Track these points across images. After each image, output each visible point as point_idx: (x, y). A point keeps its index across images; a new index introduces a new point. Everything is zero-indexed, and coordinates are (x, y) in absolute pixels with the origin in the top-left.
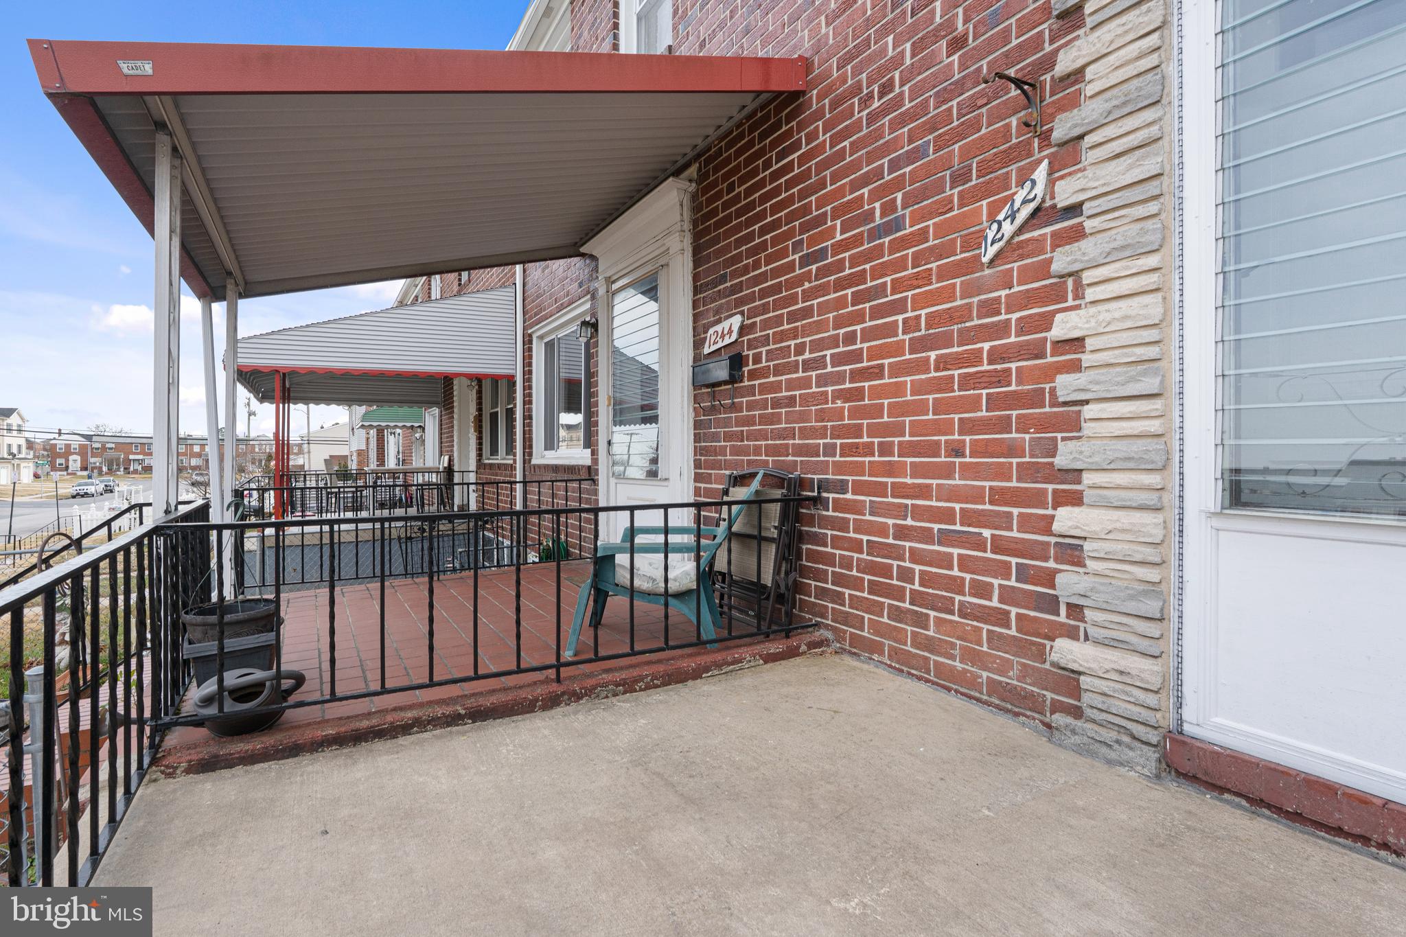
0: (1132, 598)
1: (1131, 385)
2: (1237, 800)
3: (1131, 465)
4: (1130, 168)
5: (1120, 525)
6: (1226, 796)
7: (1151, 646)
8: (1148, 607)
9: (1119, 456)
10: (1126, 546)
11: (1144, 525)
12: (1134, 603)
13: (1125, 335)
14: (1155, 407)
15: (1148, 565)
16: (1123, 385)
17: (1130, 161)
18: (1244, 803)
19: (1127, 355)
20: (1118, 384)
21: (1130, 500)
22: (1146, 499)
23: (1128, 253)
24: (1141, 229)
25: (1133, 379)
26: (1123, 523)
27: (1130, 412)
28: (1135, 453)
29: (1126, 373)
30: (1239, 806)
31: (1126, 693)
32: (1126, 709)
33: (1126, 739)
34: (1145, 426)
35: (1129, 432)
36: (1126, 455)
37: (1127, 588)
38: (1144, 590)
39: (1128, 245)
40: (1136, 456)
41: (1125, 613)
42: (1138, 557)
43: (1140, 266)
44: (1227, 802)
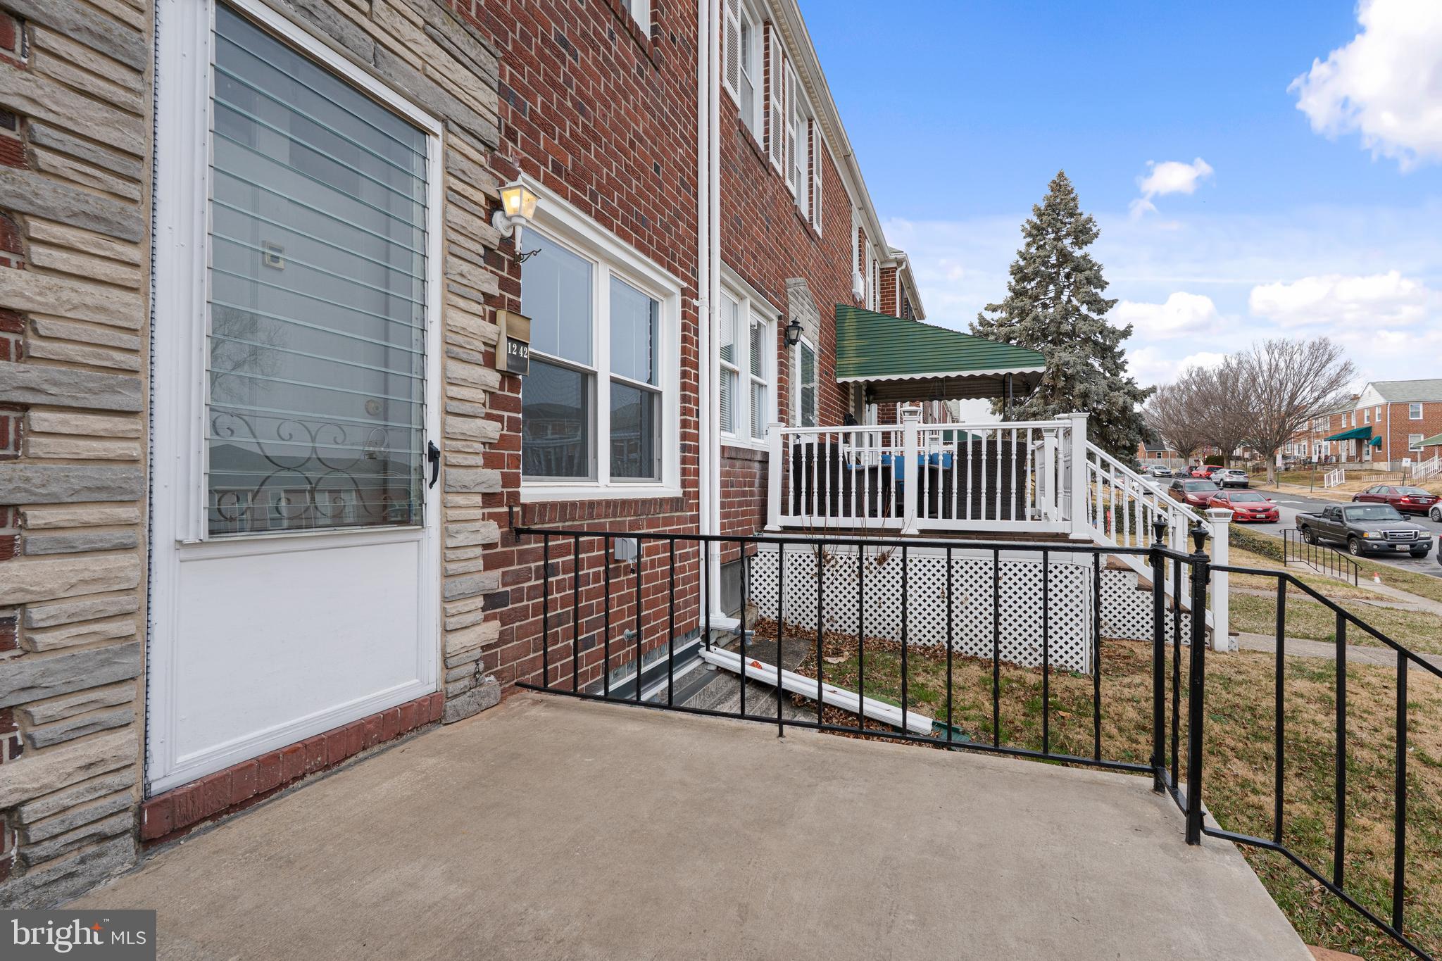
0: (107, 662)
1: (107, 396)
2: (202, 826)
3: (104, 496)
4: (107, 123)
5: (90, 574)
6: (194, 830)
7: (124, 713)
8: (126, 666)
9: (89, 485)
10: (98, 600)
11: (121, 569)
12: (105, 670)
13: (99, 330)
14: (134, 427)
15: (117, 618)
16: (95, 394)
17: (106, 115)
18: (209, 823)
19: (99, 356)
20: (90, 391)
21: (101, 541)
22: (122, 538)
23: (102, 228)
24: (122, 209)
25: (112, 390)
26: (95, 571)
27: (106, 430)
28: (113, 481)
29: (101, 379)
30: (207, 830)
31: (95, 789)
32: (96, 809)
33: (91, 849)
34: (123, 449)
35: (102, 454)
36: (99, 484)
37: (98, 653)
38: (121, 649)
39: (104, 219)
40: (112, 485)
41: (88, 689)
42: (113, 610)
43: (119, 253)
44: (197, 834)
